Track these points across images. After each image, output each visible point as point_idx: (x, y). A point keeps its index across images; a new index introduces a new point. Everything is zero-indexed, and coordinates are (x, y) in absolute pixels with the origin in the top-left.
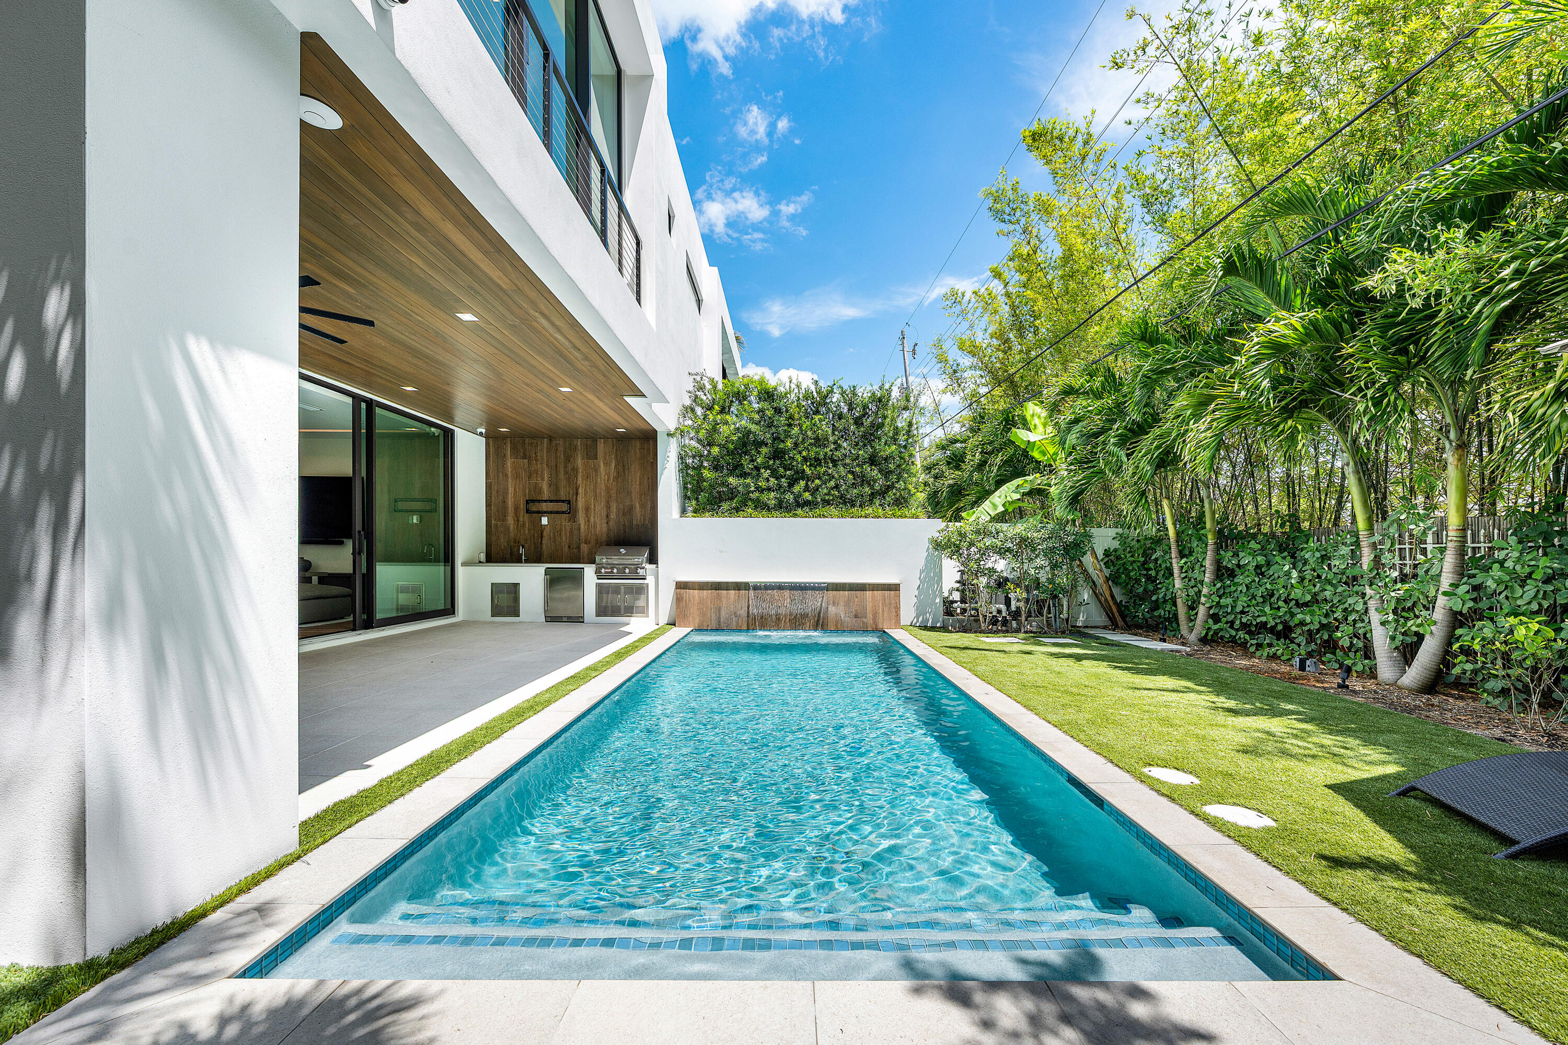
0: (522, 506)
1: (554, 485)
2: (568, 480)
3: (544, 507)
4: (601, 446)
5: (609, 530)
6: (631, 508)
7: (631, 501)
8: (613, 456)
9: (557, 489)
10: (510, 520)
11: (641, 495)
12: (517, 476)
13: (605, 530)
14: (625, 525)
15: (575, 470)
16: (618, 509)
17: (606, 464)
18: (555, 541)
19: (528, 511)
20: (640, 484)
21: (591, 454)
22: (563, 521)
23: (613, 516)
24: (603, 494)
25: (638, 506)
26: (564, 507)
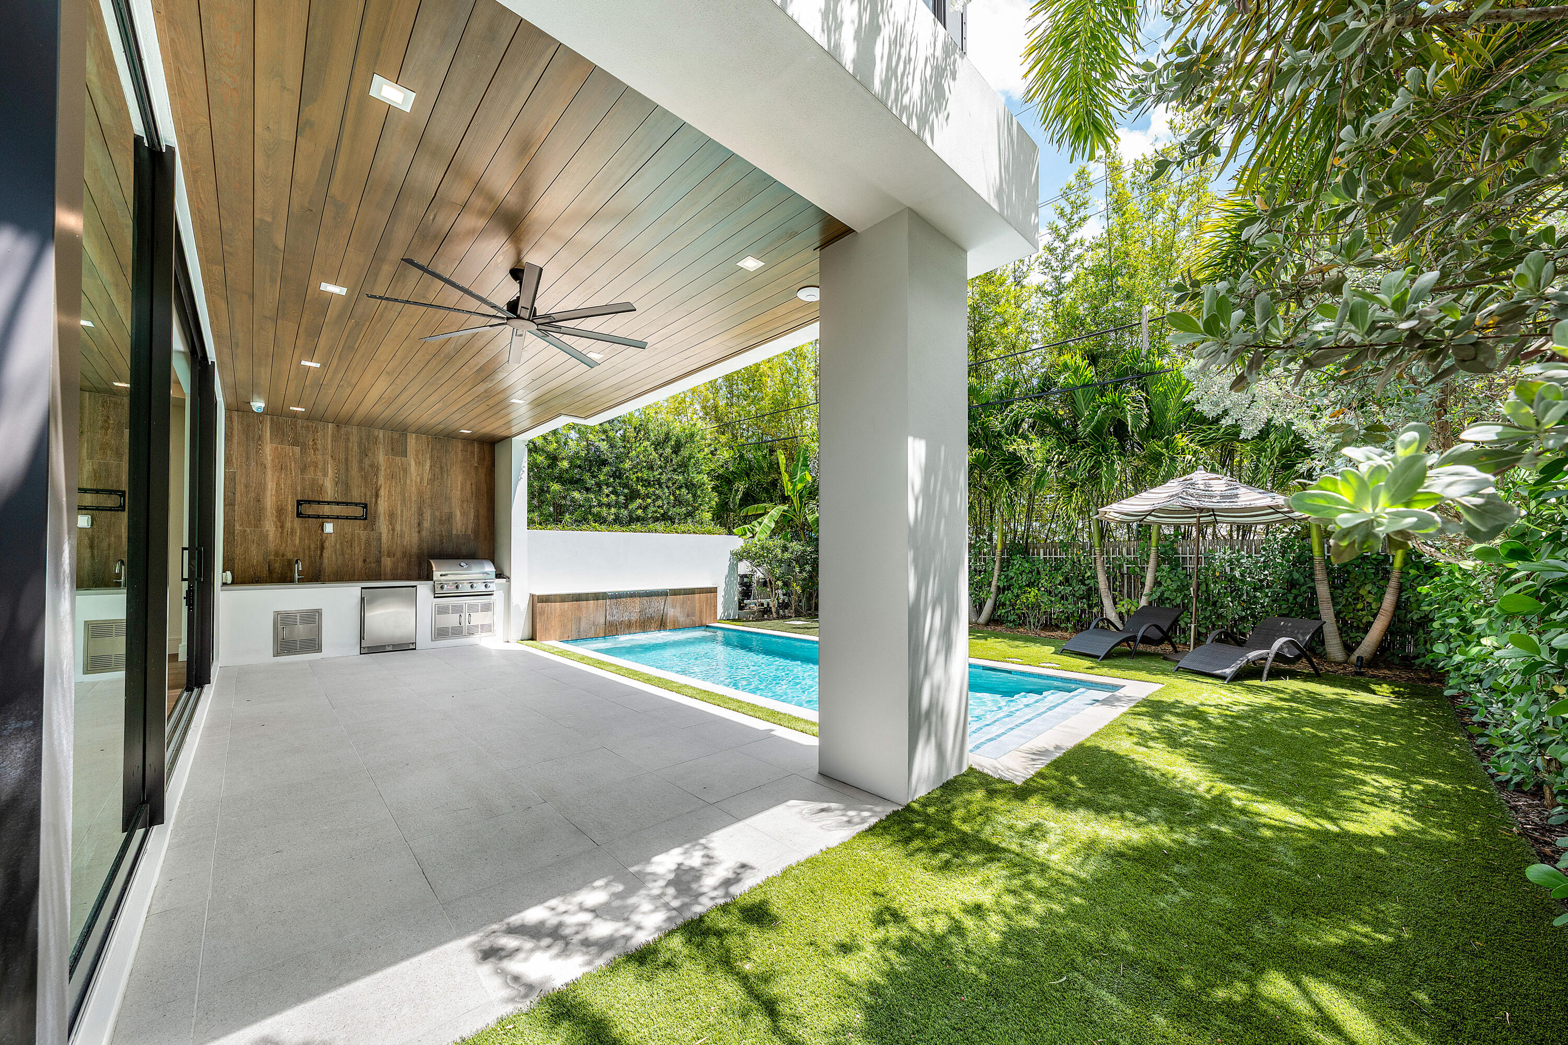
0: (291, 507)
1: (343, 483)
2: (365, 478)
3: (326, 510)
4: (412, 441)
5: (421, 539)
6: (450, 517)
7: (450, 508)
8: (428, 455)
9: (347, 488)
10: (270, 526)
11: (462, 502)
12: (282, 468)
13: (415, 538)
14: (441, 536)
15: (375, 468)
16: (433, 516)
17: (418, 463)
18: (343, 554)
19: (299, 515)
20: (462, 490)
21: (398, 448)
22: (357, 530)
23: (426, 525)
24: (414, 499)
25: (458, 514)
26: (359, 511)
